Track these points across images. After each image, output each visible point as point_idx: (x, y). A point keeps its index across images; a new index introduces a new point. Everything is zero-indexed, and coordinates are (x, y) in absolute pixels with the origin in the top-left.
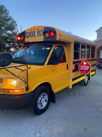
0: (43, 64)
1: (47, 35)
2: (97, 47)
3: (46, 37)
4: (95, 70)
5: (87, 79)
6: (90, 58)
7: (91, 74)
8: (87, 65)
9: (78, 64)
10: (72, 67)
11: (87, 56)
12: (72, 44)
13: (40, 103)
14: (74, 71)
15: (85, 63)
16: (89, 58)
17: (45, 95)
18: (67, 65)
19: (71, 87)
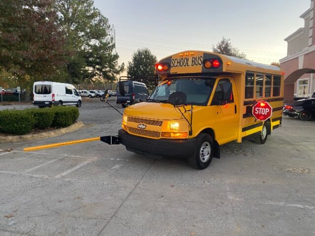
0: (205, 104)
1: (208, 64)
2: (285, 77)
3: (207, 67)
4: (280, 119)
5: (264, 133)
6: (272, 97)
7: (273, 124)
8: (266, 106)
9: (251, 105)
10: (243, 110)
11: (266, 92)
12: (242, 75)
13: (202, 154)
14: (245, 116)
15: (262, 105)
16: (270, 96)
17: (207, 145)
18: (235, 106)
19: (240, 141)
